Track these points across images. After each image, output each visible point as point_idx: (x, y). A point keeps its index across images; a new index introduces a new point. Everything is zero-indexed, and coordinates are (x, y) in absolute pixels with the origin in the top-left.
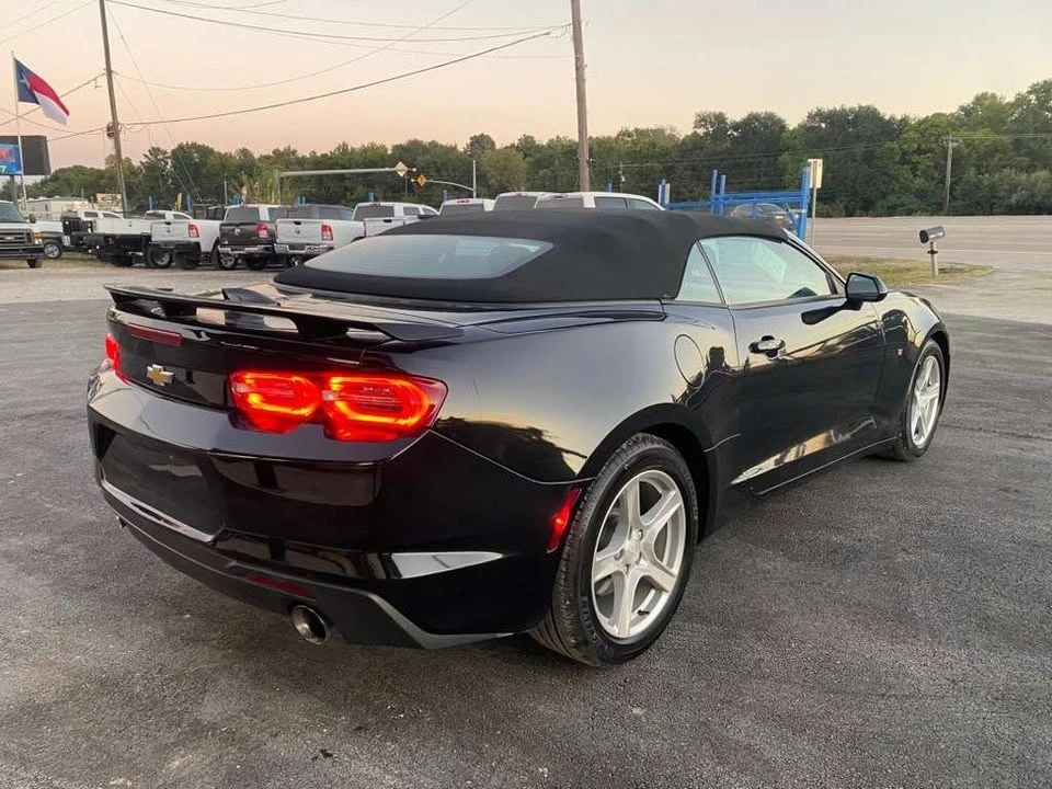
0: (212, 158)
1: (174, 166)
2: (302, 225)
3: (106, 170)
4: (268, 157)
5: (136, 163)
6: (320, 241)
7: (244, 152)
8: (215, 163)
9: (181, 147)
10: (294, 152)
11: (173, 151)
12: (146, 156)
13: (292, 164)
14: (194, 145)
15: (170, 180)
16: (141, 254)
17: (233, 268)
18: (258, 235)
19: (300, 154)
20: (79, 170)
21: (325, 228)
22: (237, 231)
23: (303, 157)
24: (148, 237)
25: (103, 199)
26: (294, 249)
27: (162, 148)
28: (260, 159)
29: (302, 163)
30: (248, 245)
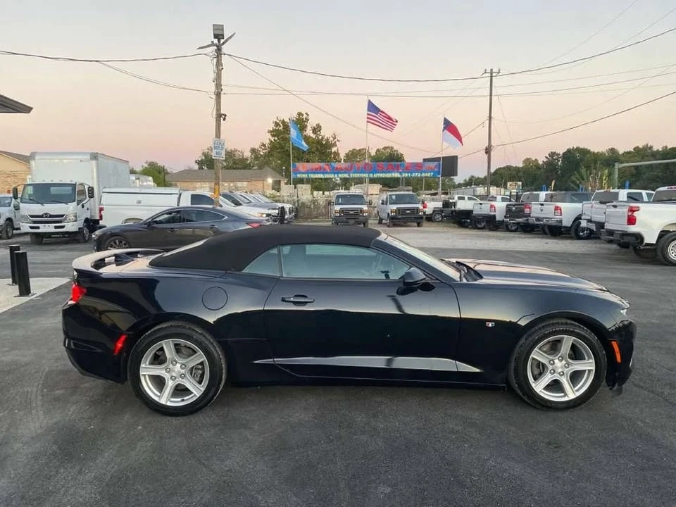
0: (588, 156)
1: (563, 162)
2: (545, 206)
3: (522, 168)
4: (629, 153)
5: (540, 162)
6: (554, 216)
7: (613, 150)
8: (590, 159)
9: (569, 151)
10: (651, 147)
11: (564, 154)
12: (546, 157)
13: (647, 156)
14: (578, 149)
15: (560, 172)
16: (469, 221)
17: (515, 231)
18: (524, 211)
19: (655, 149)
20: (509, 168)
21: (557, 208)
22: (514, 208)
23: (658, 150)
24: (471, 212)
25: (511, 185)
26: (539, 221)
27: (558, 152)
28: (623, 154)
29: (655, 155)
30: (518, 218)
